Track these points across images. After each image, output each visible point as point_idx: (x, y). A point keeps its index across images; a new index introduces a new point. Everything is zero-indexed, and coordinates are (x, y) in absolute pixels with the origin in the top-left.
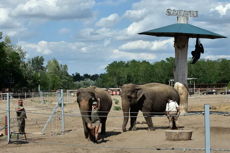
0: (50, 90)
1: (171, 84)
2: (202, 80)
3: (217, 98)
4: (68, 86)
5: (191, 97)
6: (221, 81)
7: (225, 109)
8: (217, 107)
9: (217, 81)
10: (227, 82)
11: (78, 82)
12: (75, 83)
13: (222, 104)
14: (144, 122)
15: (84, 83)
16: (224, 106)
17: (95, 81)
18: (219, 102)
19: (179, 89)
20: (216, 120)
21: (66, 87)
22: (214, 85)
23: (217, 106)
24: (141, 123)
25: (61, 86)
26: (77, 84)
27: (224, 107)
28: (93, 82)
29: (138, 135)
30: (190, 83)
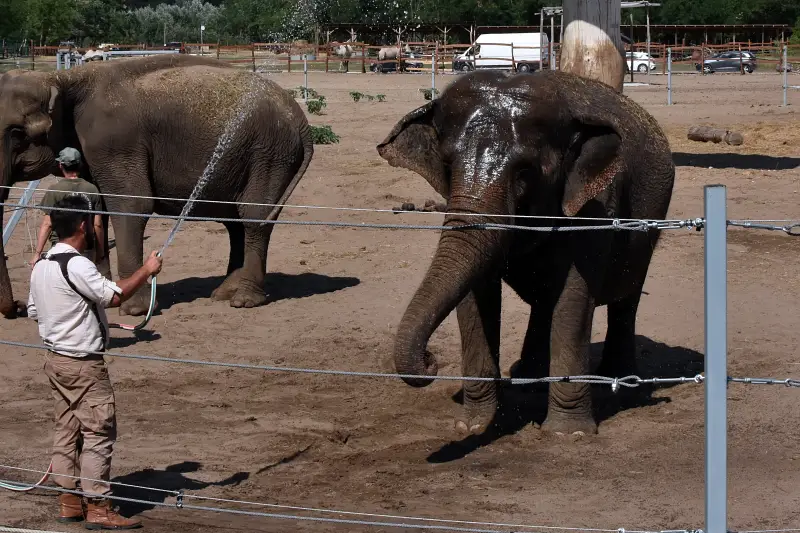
0: (29, 43)
1: (547, 22)
2: (682, 7)
3: (746, 89)
4: (106, 26)
5: (632, 81)
6: (761, 11)
7: (777, 143)
8: (746, 134)
9: (745, 14)
10: (789, 17)
11: (147, 9)
12: (137, 12)
13: (767, 121)
14: (433, 203)
15: (172, 14)
16: (777, 128)
17: (222, 7)
18: (753, 111)
19: (586, 58)
20: (742, 195)
21: (96, 31)
22: (730, 30)
23: (747, 128)
24: (422, 206)
25: (78, 25)
26: (143, 18)
27: (773, 135)
28: (213, 8)
29: (406, 265)
30: (629, 22)
